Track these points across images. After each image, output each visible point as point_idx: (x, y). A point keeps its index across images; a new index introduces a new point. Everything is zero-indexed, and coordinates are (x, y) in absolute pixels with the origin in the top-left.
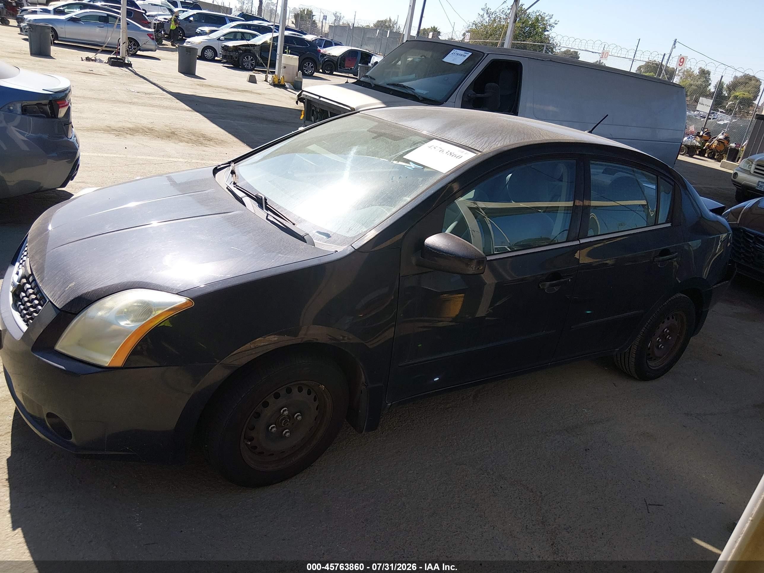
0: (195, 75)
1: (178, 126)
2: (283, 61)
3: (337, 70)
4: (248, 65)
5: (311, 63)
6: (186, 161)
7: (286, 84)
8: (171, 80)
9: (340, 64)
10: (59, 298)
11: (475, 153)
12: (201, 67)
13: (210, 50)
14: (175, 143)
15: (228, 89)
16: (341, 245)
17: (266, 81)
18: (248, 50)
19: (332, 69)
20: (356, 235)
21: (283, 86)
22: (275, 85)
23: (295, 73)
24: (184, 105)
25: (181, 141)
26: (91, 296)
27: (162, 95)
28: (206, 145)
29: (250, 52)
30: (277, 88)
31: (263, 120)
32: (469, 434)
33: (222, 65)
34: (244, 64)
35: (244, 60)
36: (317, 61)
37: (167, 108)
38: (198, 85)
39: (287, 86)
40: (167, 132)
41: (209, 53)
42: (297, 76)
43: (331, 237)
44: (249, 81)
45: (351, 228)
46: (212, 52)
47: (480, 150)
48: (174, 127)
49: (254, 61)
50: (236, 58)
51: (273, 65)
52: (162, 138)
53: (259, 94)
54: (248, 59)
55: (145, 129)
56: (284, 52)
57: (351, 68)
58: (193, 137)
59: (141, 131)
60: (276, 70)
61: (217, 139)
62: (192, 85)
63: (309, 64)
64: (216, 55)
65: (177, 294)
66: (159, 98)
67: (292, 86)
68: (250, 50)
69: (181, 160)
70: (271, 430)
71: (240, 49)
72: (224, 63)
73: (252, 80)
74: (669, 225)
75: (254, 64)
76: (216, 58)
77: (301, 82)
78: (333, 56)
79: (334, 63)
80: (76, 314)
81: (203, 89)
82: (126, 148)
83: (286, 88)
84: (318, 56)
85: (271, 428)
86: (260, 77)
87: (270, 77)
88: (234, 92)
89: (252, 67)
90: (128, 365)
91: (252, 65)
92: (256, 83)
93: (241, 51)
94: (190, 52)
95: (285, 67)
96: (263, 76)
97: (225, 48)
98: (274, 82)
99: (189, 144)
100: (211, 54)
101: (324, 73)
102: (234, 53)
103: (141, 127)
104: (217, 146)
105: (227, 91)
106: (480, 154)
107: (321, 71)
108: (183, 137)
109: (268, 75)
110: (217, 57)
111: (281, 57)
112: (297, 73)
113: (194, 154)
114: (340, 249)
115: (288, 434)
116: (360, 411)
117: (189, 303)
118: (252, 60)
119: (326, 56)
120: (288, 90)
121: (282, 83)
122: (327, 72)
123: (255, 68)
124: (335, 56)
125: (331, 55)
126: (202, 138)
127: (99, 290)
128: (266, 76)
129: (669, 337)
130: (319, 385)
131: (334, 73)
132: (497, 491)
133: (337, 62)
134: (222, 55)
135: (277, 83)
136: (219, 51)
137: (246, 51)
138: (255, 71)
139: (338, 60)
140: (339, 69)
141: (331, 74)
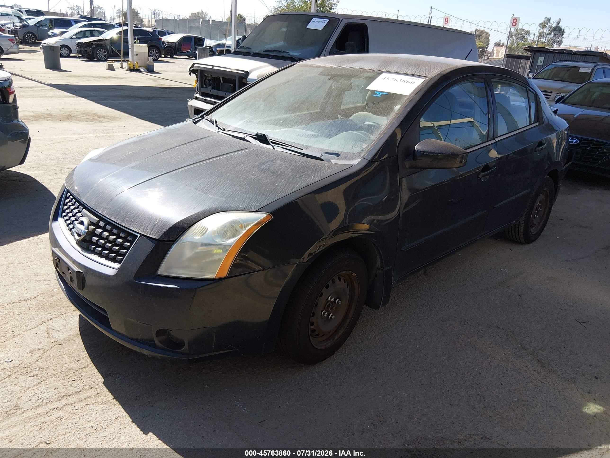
0: (60, 69)
1: (71, 110)
2: (135, 50)
3: (177, 54)
4: (102, 57)
5: (155, 50)
6: (95, 135)
7: (140, 68)
8: (43, 75)
9: (178, 48)
10: (152, 231)
11: (424, 78)
12: (64, 63)
13: (65, 48)
14: (77, 123)
15: (94, 77)
16: (353, 160)
17: (122, 67)
18: (100, 44)
19: (172, 54)
20: (361, 150)
21: (138, 71)
22: (131, 70)
23: (147, 59)
24: (67, 93)
25: (82, 121)
26: (184, 223)
27: (42, 87)
28: (103, 122)
29: (102, 46)
30: (133, 72)
31: (137, 98)
32: (438, 299)
33: (79, 59)
34: (98, 56)
35: (98, 53)
36: (160, 48)
37: (52, 97)
38: (68, 77)
39: (141, 70)
40: (64, 115)
41: (65, 50)
42: (148, 60)
43: (340, 155)
44: (108, 70)
45: (354, 146)
46: (67, 49)
47: (426, 76)
48: (68, 111)
49: (107, 53)
50: (90, 52)
51: (126, 54)
52: (64, 121)
53: (121, 78)
54: (101, 52)
55: (44, 115)
56: (135, 43)
57: (187, 52)
58: (88, 117)
59: (43, 117)
60: (130, 59)
61: (109, 116)
62: (62, 77)
63: (153, 51)
64: (71, 52)
65: (256, 211)
66: (41, 90)
67: (145, 69)
68: (101, 44)
69: (90, 135)
70: (324, 315)
71: (93, 44)
72: (80, 57)
73: (111, 68)
74: (537, 124)
75: (107, 55)
76: (71, 55)
77: (153, 66)
78: (171, 42)
79: (173, 48)
80: (174, 241)
81: (74, 79)
82: (39, 131)
83: (141, 72)
84: (161, 44)
85: (324, 313)
86: (116, 65)
87: (125, 65)
88: (100, 79)
89: (105, 58)
90: (231, 275)
91: (105, 56)
92: (114, 70)
93: (94, 46)
94: (54, 50)
95: (137, 55)
96: (118, 65)
97: (80, 45)
98: (130, 68)
99: (88, 123)
100: (66, 51)
101: (166, 57)
102: (88, 48)
103: (40, 114)
104: (112, 121)
105: (93, 79)
106: (427, 79)
107: (163, 56)
108: (81, 118)
109: (123, 63)
110: (72, 53)
111: (132, 46)
112: (148, 59)
113: (98, 130)
114: (356, 162)
115: (333, 317)
116: (375, 292)
117: (268, 217)
118: (105, 52)
119: (165, 43)
120: (143, 73)
121: (137, 68)
122: (168, 56)
123: (108, 58)
124: (173, 42)
125: (169, 42)
126: (96, 117)
127: (189, 218)
128: (121, 63)
129: (540, 209)
130: (353, 273)
131: (174, 57)
132: (481, 334)
133: (175, 47)
134: (77, 51)
135: (132, 68)
136: (74, 47)
137: (98, 45)
138: (109, 61)
139: (176, 45)
140: (177, 53)
141: (172, 57)
